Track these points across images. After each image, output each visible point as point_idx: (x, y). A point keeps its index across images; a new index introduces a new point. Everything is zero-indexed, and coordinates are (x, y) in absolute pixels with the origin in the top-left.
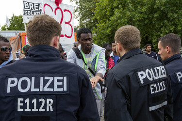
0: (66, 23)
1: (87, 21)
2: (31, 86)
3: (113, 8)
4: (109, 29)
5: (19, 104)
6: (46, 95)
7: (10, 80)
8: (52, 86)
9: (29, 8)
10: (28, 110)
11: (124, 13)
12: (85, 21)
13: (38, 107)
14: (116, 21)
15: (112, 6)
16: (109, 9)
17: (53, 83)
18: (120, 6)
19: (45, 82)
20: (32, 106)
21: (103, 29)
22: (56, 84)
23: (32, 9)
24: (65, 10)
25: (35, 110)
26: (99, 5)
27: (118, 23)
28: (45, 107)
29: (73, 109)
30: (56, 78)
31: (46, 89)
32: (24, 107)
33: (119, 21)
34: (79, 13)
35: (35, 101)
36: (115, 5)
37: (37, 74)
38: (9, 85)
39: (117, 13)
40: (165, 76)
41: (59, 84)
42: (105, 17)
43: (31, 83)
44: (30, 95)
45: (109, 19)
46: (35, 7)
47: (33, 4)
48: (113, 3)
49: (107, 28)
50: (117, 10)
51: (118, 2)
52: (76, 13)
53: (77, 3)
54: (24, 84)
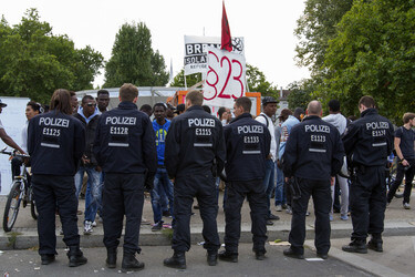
0: (235, 78)
3: (355, 51)
4: (347, 89)
5: (111, 130)
6: (125, 126)
8: (128, 122)
9: (194, 53)
10: (115, 133)
11: (372, 60)
13: (121, 132)
14: (358, 73)
15: (354, 46)
16: (348, 51)
18: (367, 47)
19: (125, 120)
20: (117, 131)
21: (336, 88)
22: (130, 121)
23: (198, 52)
24: (234, 61)
25: (119, 133)
27: (363, 79)
28: (124, 132)
30: (131, 118)
31: (125, 123)
32: (114, 131)
33: (363, 75)
35: (119, 128)
36: (359, 44)
37: (122, 116)
38: (107, 121)
39: (361, 60)
40: (214, 125)
41: (132, 121)
43: (118, 120)
44: (117, 126)
47: (201, 44)
48: (355, 40)
49: (343, 86)
50: (360, 53)
51: (366, 39)
52: (306, 56)
53: (308, 36)
54: (114, 120)
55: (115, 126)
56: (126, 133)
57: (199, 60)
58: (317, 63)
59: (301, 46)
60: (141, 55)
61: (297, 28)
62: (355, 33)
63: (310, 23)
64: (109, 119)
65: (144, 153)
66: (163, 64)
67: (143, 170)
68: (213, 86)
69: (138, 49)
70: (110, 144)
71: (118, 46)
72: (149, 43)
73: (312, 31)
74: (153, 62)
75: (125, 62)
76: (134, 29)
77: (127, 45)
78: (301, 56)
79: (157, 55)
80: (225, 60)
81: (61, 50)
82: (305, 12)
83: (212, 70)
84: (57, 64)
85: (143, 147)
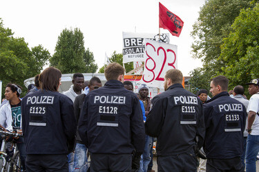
0: (169, 64)
1: (214, 62)
2: (106, 100)
3: (245, 46)
4: (239, 74)
5: (100, 109)
6: (114, 105)
7: (96, 97)
8: (117, 101)
9: (130, 45)
10: (104, 112)
12: (212, 62)
13: (110, 111)
14: (249, 62)
15: (244, 43)
16: (240, 46)
17: (118, 99)
18: (255, 42)
19: (114, 99)
20: (106, 110)
21: (231, 74)
22: (120, 100)
23: (134, 45)
24: (168, 50)
25: (108, 112)
26: (227, 41)
27: (252, 66)
28: (113, 111)
29: (128, 114)
30: (120, 97)
31: (114, 102)
32: (102, 111)
34: (204, 51)
35: (108, 108)
36: (248, 41)
37: (110, 95)
38: (95, 100)
40: (197, 103)
41: (121, 100)
42: (234, 57)
44: (106, 105)
45: (238, 61)
46: (138, 42)
47: (136, 39)
48: (245, 38)
49: (237, 72)
50: (250, 47)
51: (253, 37)
52: (200, 51)
53: (201, 37)
54: (103, 99)
55: (103, 105)
56: (116, 112)
57: (135, 51)
58: (208, 56)
59: (195, 44)
60: (76, 52)
61: (193, 30)
62: (245, 33)
63: (202, 27)
64: (97, 98)
65: (132, 133)
66: (92, 59)
67: (130, 150)
68: (152, 70)
69: (74, 48)
70: (99, 124)
71: (60, 45)
72: (82, 44)
73: (204, 33)
74: (85, 57)
75: (64, 56)
76: (71, 32)
77: (66, 44)
78: (195, 51)
79: (88, 52)
80: (161, 51)
81: (19, 47)
82: (199, 19)
83: (150, 58)
84: (14, 58)
85: (131, 127)
